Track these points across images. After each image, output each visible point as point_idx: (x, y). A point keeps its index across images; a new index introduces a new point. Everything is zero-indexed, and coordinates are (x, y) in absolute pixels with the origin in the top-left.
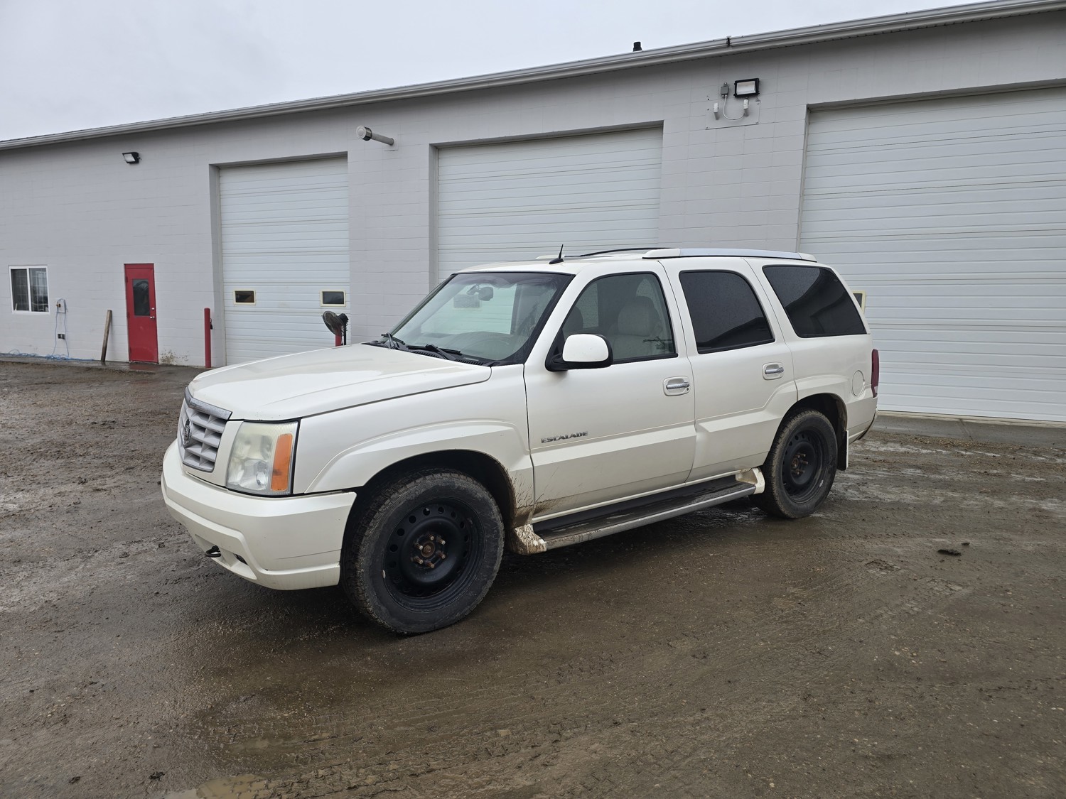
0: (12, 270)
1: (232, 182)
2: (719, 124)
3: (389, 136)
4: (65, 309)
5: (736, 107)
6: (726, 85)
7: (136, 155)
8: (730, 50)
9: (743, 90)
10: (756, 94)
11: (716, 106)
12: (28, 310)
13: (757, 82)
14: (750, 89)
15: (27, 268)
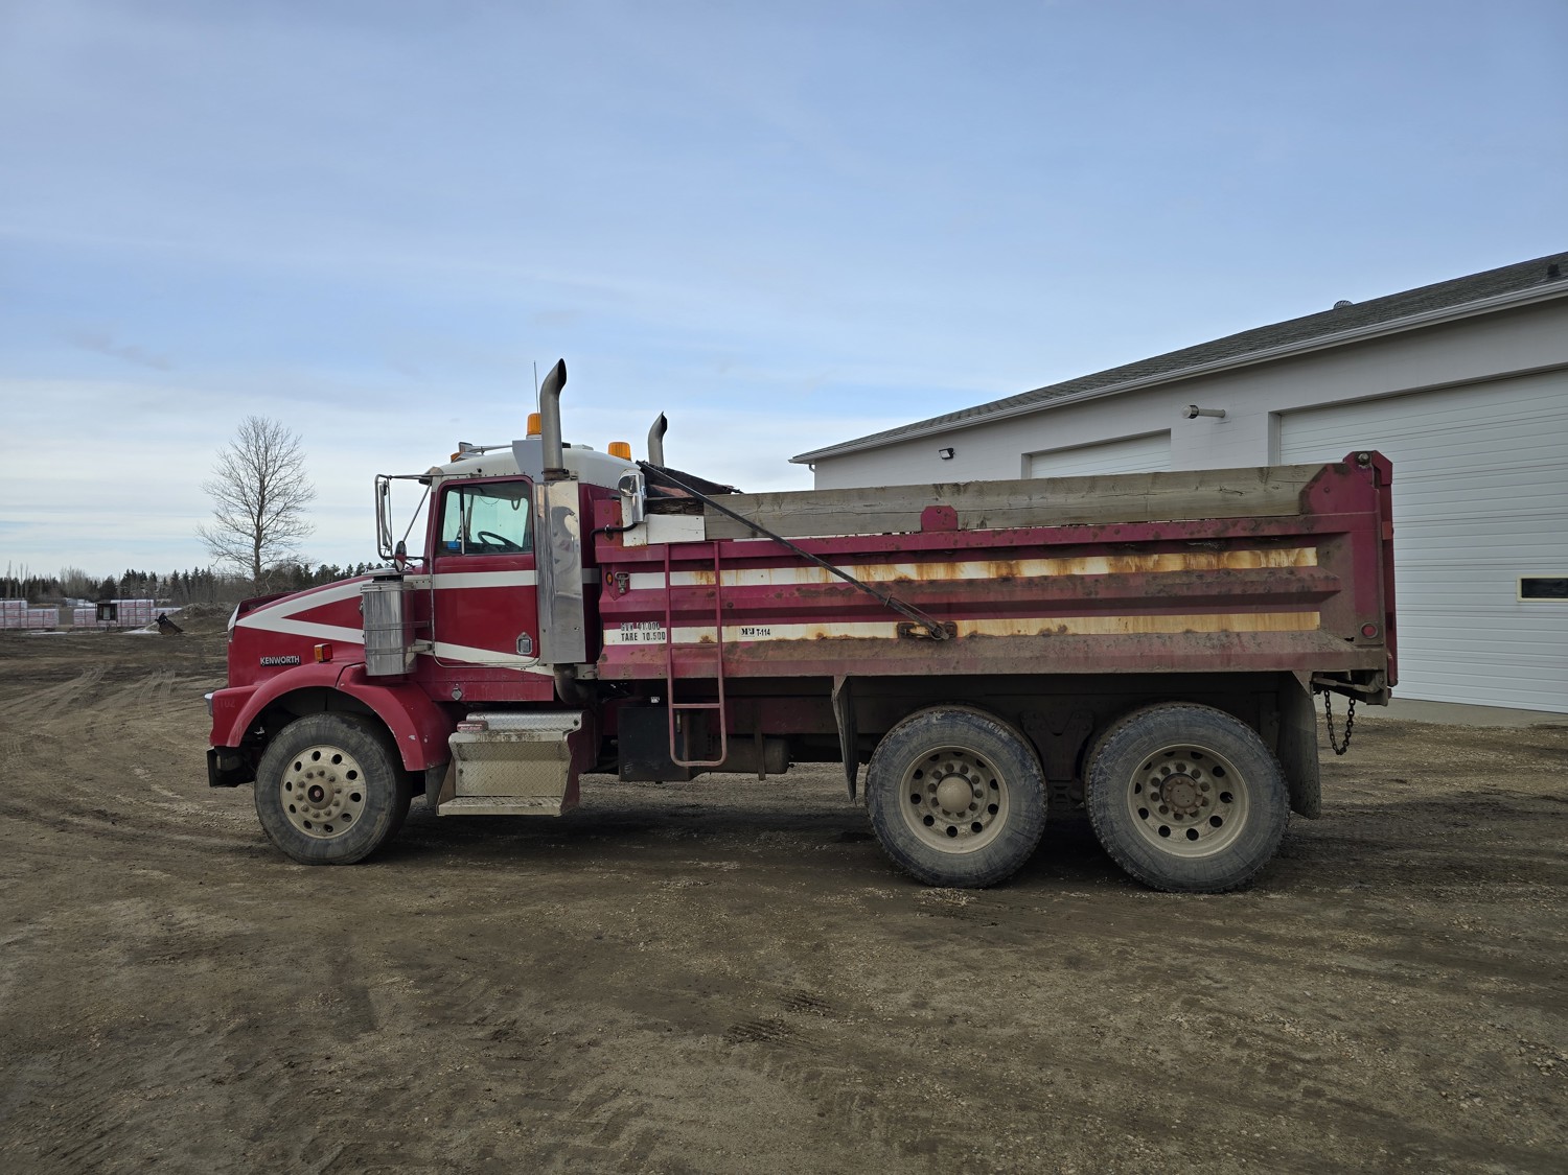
1: (1044, 469)
3: (1219, 408)
7: (951, 451)
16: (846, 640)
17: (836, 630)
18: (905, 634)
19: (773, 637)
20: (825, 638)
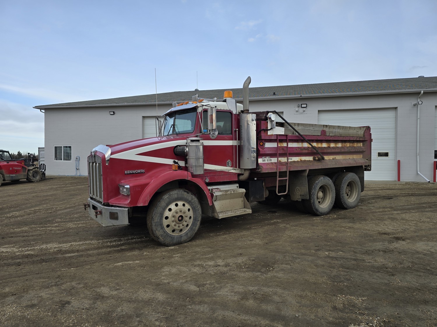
0: (55, 147)
1: (148, 122)
2: (297, 113)
4: (79, 160)
5: (301, 110)
6: (299, 105)
7: (114, 112)
8: (301, 98)
9: (303, 106)
10: (306, 107)
11: (297, 109)
12: (62, 160)
13: (306, 104)
14: (305, 106)
15: (63, 146)
16: (305, 161)
17: (304, 158)
18: (314, 159)
19: (292, 160)
20: (301, 160)
